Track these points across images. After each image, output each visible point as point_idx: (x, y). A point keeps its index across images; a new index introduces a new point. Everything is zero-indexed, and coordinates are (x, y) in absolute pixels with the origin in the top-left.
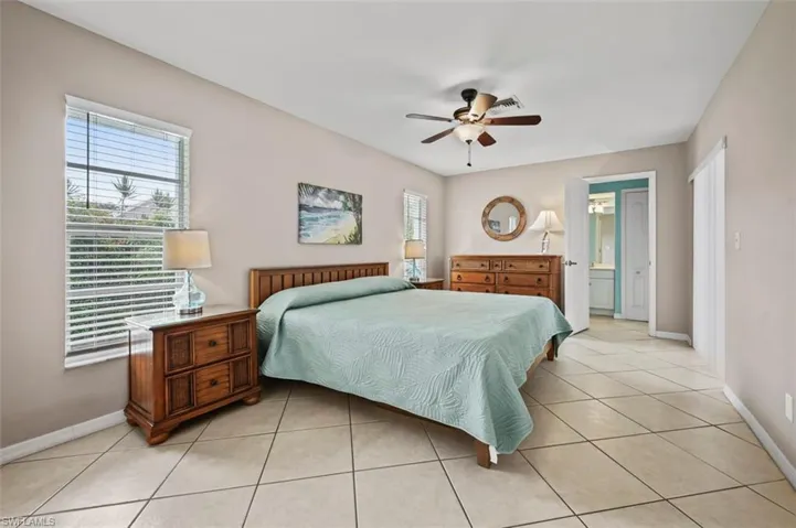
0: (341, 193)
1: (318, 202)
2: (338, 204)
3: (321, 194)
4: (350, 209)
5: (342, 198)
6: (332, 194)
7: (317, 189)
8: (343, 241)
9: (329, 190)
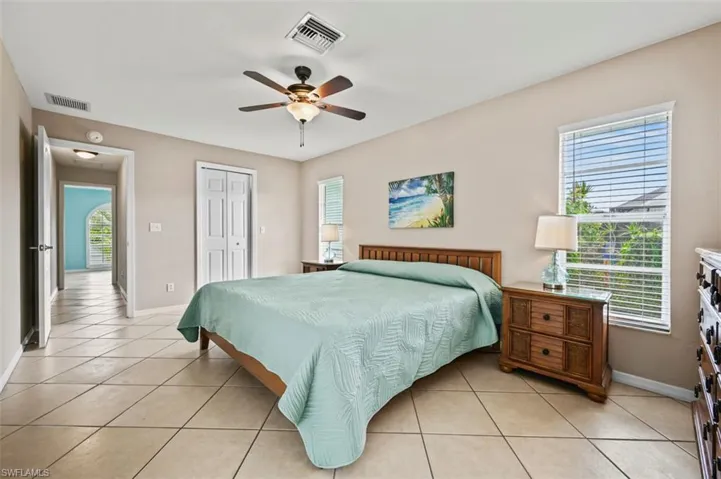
0: (423, 178)
1: (402, 193)
2: (421, 190)
3: (404, 186)
4: (435, 192)
5: (425, 183)
6: (414, 183)
7: (401, 182)
8: (426, 224)
9: (412, 180)
